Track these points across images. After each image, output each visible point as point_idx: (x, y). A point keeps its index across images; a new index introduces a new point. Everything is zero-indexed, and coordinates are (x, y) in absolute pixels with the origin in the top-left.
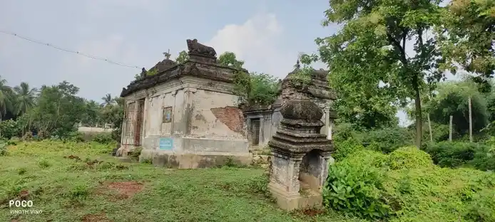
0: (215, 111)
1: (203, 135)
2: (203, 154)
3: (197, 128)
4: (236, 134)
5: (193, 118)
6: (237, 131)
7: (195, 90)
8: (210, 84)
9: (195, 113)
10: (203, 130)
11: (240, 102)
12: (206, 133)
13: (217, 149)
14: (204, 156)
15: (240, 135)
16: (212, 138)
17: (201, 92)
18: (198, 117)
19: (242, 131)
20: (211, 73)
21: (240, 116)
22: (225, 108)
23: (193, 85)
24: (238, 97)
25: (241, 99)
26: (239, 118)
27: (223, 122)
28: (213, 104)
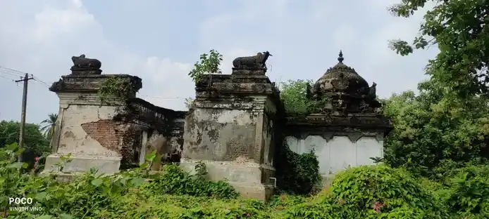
0: (86, 127)
1: (69, 153)
3: (65, 145)
4: (109, 151)
5: (63, 136)
6: (112, 148)
7: (66, 106)
8: (81, 98)
9: (64, 130)
10: (72, 148)
11: (116, 113)
12: (75, 150)
15: (114, 153)
16: (79, 157)
17: (74, 108)
18: (67, 134)
19: (117, 148)
20: (78, 85)
21: (116, 131)
22: (97, 122)
23: (65, 101)
24: (115, 108)
25: (118, 110)
26: (114, 132)
27: (95, 138)
28: (84, 119)
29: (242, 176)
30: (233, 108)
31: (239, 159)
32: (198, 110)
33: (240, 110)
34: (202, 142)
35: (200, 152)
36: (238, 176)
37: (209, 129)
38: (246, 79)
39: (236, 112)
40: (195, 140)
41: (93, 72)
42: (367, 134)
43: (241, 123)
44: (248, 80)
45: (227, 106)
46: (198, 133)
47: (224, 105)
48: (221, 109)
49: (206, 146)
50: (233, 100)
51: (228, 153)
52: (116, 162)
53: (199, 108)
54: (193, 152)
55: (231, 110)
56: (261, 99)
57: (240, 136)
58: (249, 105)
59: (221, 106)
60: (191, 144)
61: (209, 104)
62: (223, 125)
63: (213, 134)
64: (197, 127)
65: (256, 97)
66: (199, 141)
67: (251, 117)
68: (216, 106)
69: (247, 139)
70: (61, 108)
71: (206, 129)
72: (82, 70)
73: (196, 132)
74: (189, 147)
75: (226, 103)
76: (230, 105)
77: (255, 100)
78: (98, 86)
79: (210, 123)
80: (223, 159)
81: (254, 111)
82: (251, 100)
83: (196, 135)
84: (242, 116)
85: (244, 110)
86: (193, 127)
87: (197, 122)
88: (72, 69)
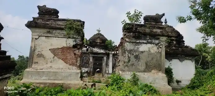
0: (53, 51)
1: (42, 67)
2: (38, 81)
3: (37, 63)
4: (71, 67)
5: (35, 56)
6: (73, 64)
7: (37, 37)
8: (49, 32)
9: (37, 52)
10: (43, 65)
11: (75, 43)
12: (45, 66)
13: (52, 78)
14: (38, 83)
15: (74, 67)
16: (49, 70)
17: (44, 38)
18: (38, 55)
19: (76, 65)
20: (48, 24)
21: (75, 54)
22: (61, 48)
23: (36, 34)
24: (73, 39)
25: (76, 41)
26: (73, 55)
27: (60, 58)
28: (51, 46)
29: (157, 81)
30: (148, 43)
31: (153, 71)
32: (127, 43)
33: (151, 44)
34: (131, 62)
35: (130, 68)
36: (155, 81)
37: (135, 54)
38: (154, 27)
39: (149, 46)
40: (127, 60)
41: (55, 16)
42: (187, 58)
43: (152, 51)
44: (155, 28)
45: (145, 41)
46: (128, 56)
47: (143, 41)
48: (141, 43)
49: (133, 64)
50: (148, 38)
51: (146, 68)
52: (78, 73)
53: (127, 42)
54: (126, 67)
55: (147, 44)
56: (164, 39)
57: (152, 58)
58: (157, 41)
59: (141, 41)
60: (125, 62)
61: (134, 40)
62: (142, 52)
63: (137, 57)
64: (127, 53)
65: (161, 37)
66: (129, 61)
67: (158, 49)
68: (138, 41)
69: (156, 60)
70: (32, 38)
71: (133, 55)
72: (47, 15)
73: (127, 56)
74: (123, 65)
75: (144, 40)
76: (146, 41)
77: (161, 39)
78: (63, 26)
79: (135, 51)
80: (144, 71)
81: (159, 45)
82: (158, 39)
83: (127, 57)
84: (153, 47)
85: (154, 44)
86: (125, 53)
87: (127, 50)
88: (39, 13)
